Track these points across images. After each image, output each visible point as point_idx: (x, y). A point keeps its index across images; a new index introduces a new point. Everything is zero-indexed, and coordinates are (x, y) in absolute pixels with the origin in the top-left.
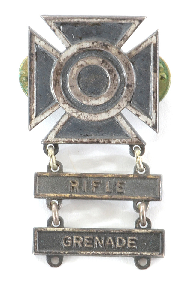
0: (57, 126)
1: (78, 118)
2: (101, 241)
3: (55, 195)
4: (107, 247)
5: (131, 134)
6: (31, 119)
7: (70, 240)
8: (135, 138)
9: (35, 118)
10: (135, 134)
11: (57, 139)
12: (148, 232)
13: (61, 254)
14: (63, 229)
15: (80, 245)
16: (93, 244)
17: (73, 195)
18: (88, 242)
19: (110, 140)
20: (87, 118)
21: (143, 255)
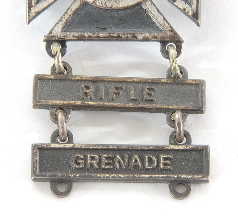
0: (65, 15)
1: (93, 5)
2: (124, 161)
3: (62, 102)
4: (132, 168)
5: (164, 26)
6: (30, 6)
7: (82, 159)
8: (169, 31)
9: (35, 4)
10: (169, 26)
11: (64, 34)
12: (187, 148)
13: (70, 177)
14: (73, 145)
15: (96, 166)
16: (113, 164)
17: (86, 102)
18: (106, 161)
19: (136, 35)
20: (105, 4)
21: (180, 177)
